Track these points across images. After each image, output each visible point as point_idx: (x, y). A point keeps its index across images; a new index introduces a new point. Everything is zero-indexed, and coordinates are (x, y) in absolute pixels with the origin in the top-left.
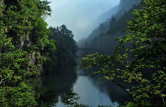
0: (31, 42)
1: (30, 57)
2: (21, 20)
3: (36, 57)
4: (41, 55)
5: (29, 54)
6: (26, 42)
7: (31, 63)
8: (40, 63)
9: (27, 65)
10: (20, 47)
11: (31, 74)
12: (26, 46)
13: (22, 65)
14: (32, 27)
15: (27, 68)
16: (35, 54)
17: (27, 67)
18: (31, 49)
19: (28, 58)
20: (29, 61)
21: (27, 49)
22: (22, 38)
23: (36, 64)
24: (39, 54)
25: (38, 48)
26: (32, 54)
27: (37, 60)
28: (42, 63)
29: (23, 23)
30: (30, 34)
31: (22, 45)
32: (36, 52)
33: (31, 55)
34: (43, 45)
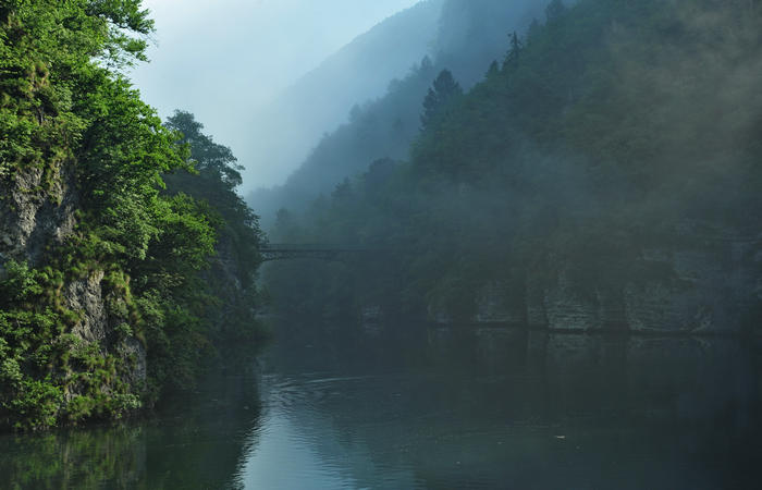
0: (78, 211)
1: (75, 302)
2: (16, 77)
3: (106, 304)
4: (138, 291)
5: (68, 282)
6: (48, 211)
7: (80, 338)
8: (134, 340)
9: (59, 351)
10: (15, 240)
11: (85, 404)
12: (49, 236)
13: (32, 350)
14: (80, 124)
15: (64, 372)
16: (103, 282)
17: (61, 363)
18: (80, 257)
19: (67, 312)
20: (74, 324)
21: (56, 254)
22: (24, 188)
23: (111, 341)
24: (122, 281)
25: (122, 249)
26: (85, 281)
27: (111, 318)
28: (141, 335)
29: (24, 96)
30: (67, 166)
31: (25, 234)
32: (107, 273)
33: (79, 293)
34: (147, 231)
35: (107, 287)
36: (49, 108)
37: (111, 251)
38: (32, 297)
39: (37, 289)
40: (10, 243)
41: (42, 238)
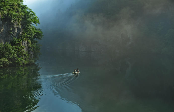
0: (23, 30)
1: (24, 45)
2: (13, 5)
3: (28, 45)
4: (32, 43)
5: (23, 41)
6: (19, 29)
7: (25, 51)
8: (32, 51)
9: (22, 53)
10: (14, 34)
11: (26, 62)
12: (19, 33)
13: (18, 53)
14: (23, 14)
15: (23, 57)
16: (27, 41)
17: (22, 55)
18: (24, 37)
19: (23, 46)
20: (24, 48)
21: (20, 37)
22: (15, 25)
23: (29, 51)
24: (30, 41)
25: (30, 36)
26: (25, 41)
27: (29, 47)
28: (33, 51)
29: (14, 9)
30: (21, 21)
31: (16, 33)
33: (24, 43)
34: (34, 34)
35: (28, 42)
36: (18, 12)
37: (29, 36)
38: (18, 44)
39: (18, 42)
40: (13, 34)
41: (18, 34)
